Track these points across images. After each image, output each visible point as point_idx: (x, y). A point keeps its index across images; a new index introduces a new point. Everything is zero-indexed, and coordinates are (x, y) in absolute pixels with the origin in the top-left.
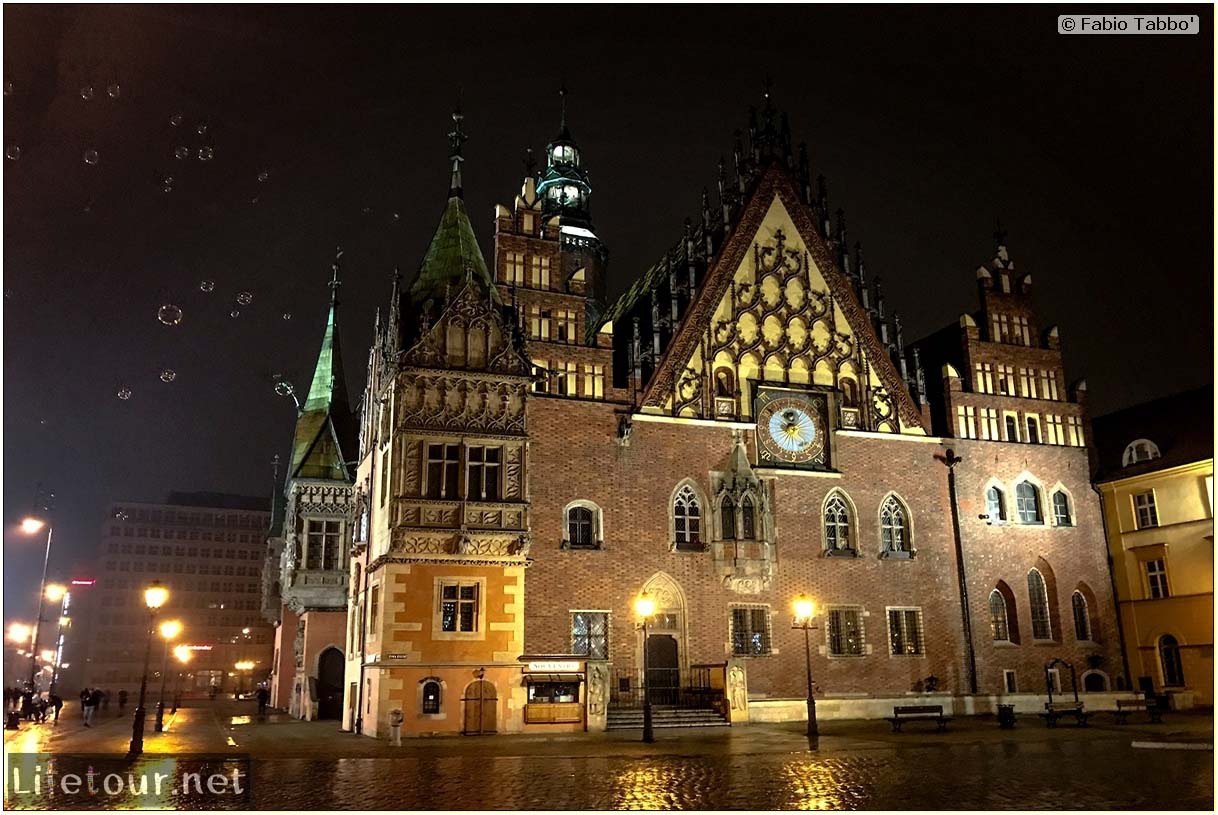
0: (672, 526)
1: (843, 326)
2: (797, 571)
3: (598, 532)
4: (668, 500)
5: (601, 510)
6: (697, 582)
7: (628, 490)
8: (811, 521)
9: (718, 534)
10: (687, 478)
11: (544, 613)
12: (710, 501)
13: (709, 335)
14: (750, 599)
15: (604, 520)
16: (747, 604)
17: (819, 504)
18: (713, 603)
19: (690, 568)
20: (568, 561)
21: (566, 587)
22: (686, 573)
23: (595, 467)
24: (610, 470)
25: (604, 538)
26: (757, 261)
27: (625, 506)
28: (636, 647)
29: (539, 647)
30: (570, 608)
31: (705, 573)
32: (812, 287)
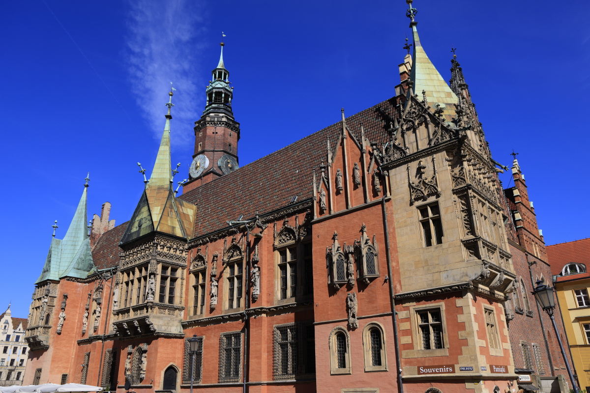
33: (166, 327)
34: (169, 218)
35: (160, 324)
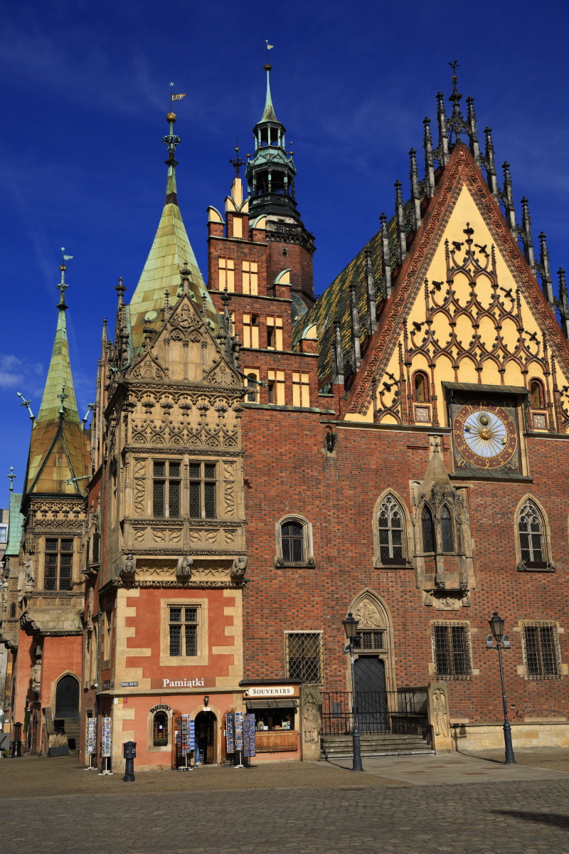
0: (376, 539)
1: (530, 323)
2: (494, 585)
3: (309, 547)
4: (372, 513)
5: (310, 525)
6: (400, 599)
7: (335, 502)
8: (505, 531)
9: (420, 547)
10: (389, 489)
11: (261, 634)
12: (411, 512)
13: (406, 338)
14: (450, 616)
15: (314, 535)
16: (448, 621)
17: (512, 513)
18: (416, 621)
19: (394, 584)
20: (282, 579)
21: (281, 608)
22: (391, 589)
23: (304, 480)
24: (318, 482)
25: (314, 555)
26: (447, 257)
27: (332, 520)
28: (346, 669)
29: (258, 670)
30: (285, 629)
31: (408, 589)
32: (500, 284)
33: (55, 624)
34: (55, 469)
35: (45, 619)
